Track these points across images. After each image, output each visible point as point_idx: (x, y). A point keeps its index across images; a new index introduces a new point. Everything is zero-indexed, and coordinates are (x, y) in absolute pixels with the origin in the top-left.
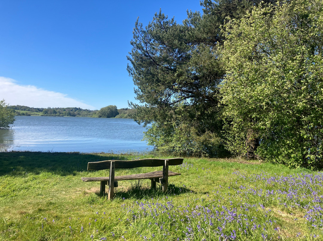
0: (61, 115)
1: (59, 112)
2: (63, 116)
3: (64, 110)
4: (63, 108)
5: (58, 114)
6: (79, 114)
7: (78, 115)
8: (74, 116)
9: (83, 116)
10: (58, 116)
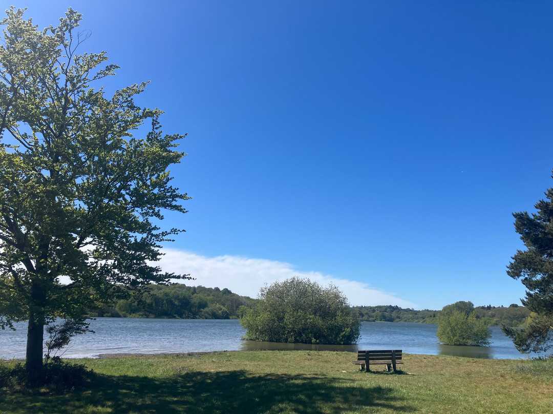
0: (370, 319)
1: (367, 314)
2: (374, 321)
3: (373, 309)
4: (371, 308)
5: (366, 317)
6: (398, 317)
7: (398, 320)
8: (391, 320)
9: (406, 321)
10: (367, 321)
